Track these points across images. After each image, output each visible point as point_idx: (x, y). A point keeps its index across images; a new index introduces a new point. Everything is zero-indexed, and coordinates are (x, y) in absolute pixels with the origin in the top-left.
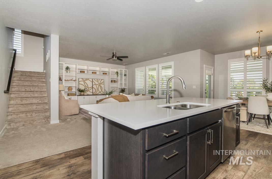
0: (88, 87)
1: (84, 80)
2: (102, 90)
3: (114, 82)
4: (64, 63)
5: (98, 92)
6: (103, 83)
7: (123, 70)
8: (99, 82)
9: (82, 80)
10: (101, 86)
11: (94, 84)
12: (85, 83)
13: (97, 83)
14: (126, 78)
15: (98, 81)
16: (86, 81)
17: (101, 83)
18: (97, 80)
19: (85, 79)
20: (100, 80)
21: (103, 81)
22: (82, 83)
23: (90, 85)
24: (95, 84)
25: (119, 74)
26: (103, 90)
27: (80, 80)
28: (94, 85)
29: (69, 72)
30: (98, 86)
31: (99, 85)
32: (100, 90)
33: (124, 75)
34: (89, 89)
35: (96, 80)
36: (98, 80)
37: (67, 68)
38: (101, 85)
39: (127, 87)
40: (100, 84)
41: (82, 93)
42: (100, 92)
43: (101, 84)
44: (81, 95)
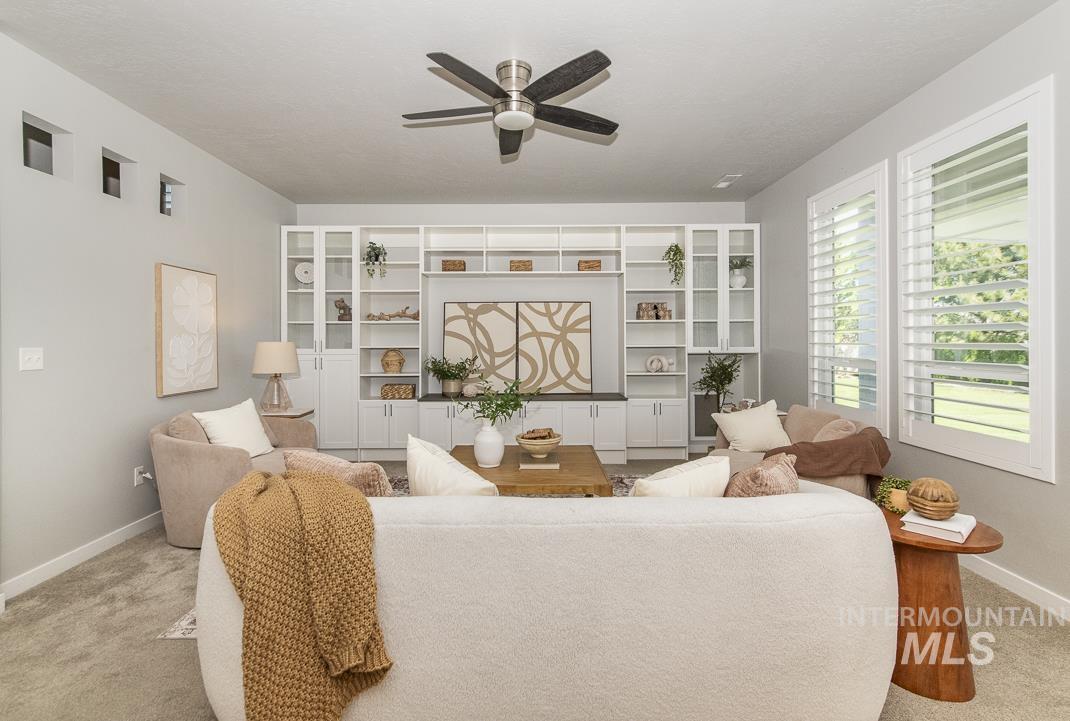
0: (490, 351)
1: (473, 313)
2: (574, 367)
3: (653, 313)
4: (355, 230)
5: (550, 379)
6: (585, 325)
7: (723, 230)
8: (559, 320)
9: (463, 314)
10: (569, 345)
11: (524, 329)
12: (474, 325)
13: (543, 325)
14: (749, 283)
15: (550, 315)
16: (481, 319)
17: (569, 324)
18: (548, 309)
19: (474, 307)
20: (566, 307)
21: (582, 311)
22: (461, 327)
23: (503, 340)
24: (537, 334)
25: (689, 263)
26: (584, 369)
27: (453, 310)
28: (527, 336)
29: (377, 271)
30: (548, 343)
31: (561, 338)
32: (563, 368)
33: (733, 266)
34: (498, 361)
35: (541, 308)
36: (553, 307)
37: (374, 255)
38: (570, 337)
39: (756, 349)
40: (566, 329)
41: (453, 386)
42: (562, 381)
43: (573, 329)
44: (444, 397)
